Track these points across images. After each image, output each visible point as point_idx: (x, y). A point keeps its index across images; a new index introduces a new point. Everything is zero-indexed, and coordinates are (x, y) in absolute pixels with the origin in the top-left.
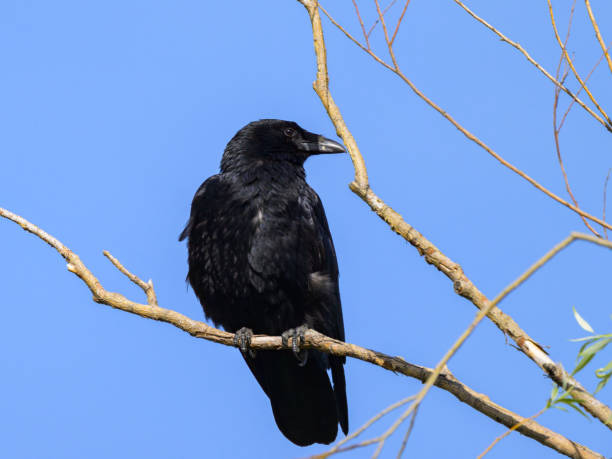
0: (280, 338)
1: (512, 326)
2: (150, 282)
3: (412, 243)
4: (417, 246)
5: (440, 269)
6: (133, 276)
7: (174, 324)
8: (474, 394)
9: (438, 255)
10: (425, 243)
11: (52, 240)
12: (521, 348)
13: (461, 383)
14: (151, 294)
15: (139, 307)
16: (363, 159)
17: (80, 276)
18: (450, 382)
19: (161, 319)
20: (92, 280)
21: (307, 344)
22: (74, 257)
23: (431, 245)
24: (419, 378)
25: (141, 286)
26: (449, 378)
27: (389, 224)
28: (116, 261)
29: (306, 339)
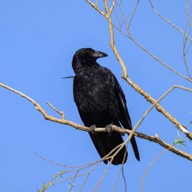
0: (104, 128)
1: (175, 121)
2: (63, 112)
3: (142, 94)
4: (144, 95)
5: (151, 103)
6: (57, 110)
7: (70, 125)
8: (166, 144)
9: (150, 98)
10: (146, 94)
11: (31, 99)
12: (178, 128)
13: (162, 140)
14: (63, 116)
15: (59, 120)
16: (126, 67)
17: (40, 111)
18: (158, 140)
19: (66, 124)
20: (44, 112)
21: (113, 130)
22: (38, 104)
23: (148, 95)
24: (149, 140)
25: (60, 113)
26: (158, 139)
27: (134, 88)
28: (51, 105)
29: (112, 128)
